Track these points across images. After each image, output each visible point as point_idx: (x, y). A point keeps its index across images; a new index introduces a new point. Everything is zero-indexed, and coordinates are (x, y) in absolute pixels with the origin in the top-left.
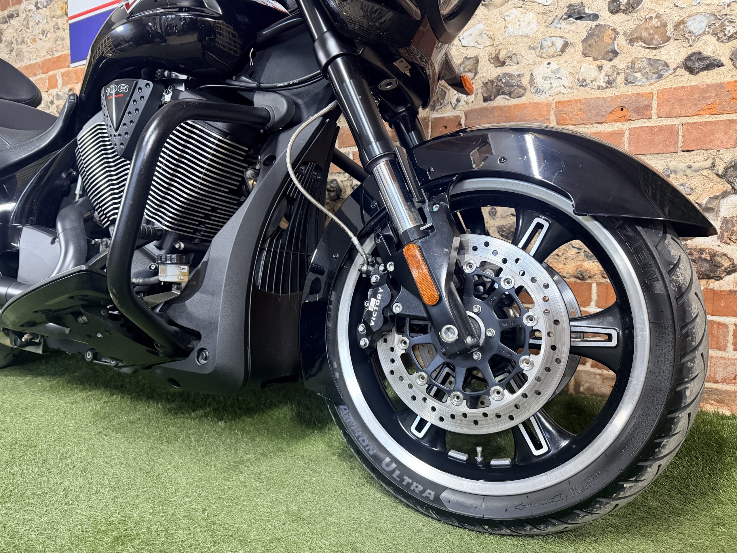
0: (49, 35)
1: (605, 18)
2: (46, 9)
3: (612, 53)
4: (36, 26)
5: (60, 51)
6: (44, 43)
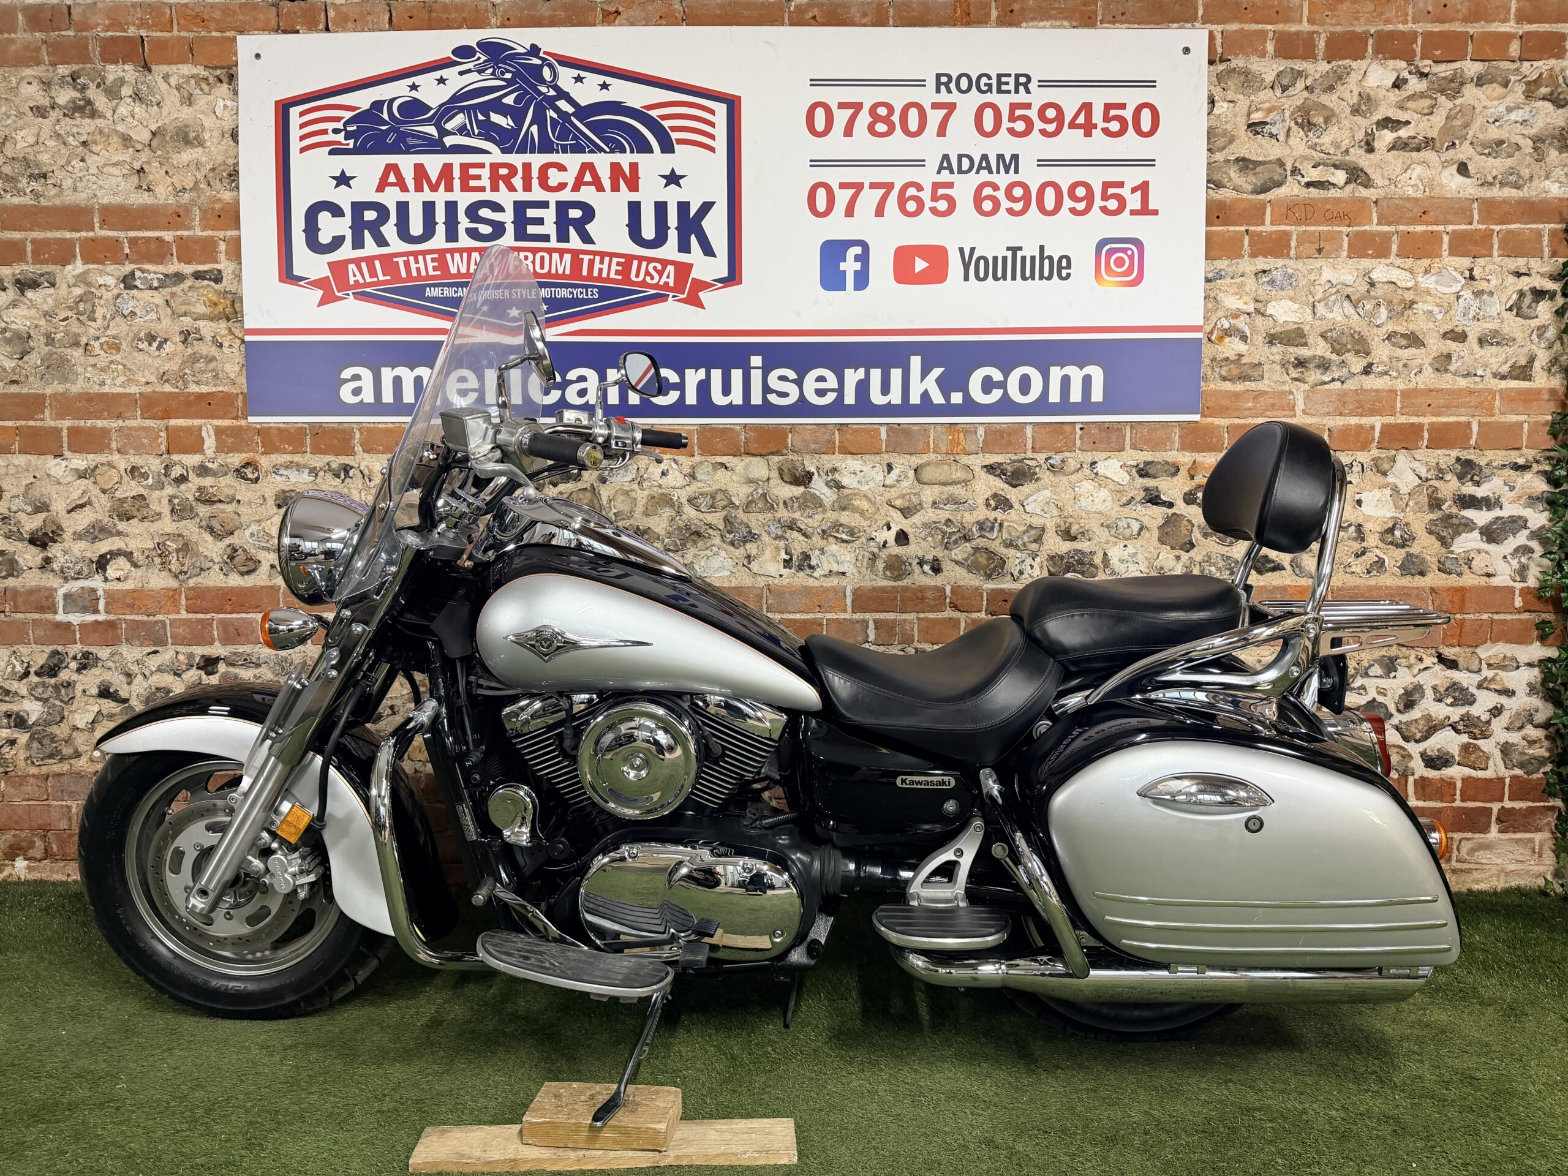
0: (168, 347)
1: (1181, 507)
2: (155, 293)
3: (1190, 546)
4: (118, 319)
5: (207, 383)
6: (150, 360)
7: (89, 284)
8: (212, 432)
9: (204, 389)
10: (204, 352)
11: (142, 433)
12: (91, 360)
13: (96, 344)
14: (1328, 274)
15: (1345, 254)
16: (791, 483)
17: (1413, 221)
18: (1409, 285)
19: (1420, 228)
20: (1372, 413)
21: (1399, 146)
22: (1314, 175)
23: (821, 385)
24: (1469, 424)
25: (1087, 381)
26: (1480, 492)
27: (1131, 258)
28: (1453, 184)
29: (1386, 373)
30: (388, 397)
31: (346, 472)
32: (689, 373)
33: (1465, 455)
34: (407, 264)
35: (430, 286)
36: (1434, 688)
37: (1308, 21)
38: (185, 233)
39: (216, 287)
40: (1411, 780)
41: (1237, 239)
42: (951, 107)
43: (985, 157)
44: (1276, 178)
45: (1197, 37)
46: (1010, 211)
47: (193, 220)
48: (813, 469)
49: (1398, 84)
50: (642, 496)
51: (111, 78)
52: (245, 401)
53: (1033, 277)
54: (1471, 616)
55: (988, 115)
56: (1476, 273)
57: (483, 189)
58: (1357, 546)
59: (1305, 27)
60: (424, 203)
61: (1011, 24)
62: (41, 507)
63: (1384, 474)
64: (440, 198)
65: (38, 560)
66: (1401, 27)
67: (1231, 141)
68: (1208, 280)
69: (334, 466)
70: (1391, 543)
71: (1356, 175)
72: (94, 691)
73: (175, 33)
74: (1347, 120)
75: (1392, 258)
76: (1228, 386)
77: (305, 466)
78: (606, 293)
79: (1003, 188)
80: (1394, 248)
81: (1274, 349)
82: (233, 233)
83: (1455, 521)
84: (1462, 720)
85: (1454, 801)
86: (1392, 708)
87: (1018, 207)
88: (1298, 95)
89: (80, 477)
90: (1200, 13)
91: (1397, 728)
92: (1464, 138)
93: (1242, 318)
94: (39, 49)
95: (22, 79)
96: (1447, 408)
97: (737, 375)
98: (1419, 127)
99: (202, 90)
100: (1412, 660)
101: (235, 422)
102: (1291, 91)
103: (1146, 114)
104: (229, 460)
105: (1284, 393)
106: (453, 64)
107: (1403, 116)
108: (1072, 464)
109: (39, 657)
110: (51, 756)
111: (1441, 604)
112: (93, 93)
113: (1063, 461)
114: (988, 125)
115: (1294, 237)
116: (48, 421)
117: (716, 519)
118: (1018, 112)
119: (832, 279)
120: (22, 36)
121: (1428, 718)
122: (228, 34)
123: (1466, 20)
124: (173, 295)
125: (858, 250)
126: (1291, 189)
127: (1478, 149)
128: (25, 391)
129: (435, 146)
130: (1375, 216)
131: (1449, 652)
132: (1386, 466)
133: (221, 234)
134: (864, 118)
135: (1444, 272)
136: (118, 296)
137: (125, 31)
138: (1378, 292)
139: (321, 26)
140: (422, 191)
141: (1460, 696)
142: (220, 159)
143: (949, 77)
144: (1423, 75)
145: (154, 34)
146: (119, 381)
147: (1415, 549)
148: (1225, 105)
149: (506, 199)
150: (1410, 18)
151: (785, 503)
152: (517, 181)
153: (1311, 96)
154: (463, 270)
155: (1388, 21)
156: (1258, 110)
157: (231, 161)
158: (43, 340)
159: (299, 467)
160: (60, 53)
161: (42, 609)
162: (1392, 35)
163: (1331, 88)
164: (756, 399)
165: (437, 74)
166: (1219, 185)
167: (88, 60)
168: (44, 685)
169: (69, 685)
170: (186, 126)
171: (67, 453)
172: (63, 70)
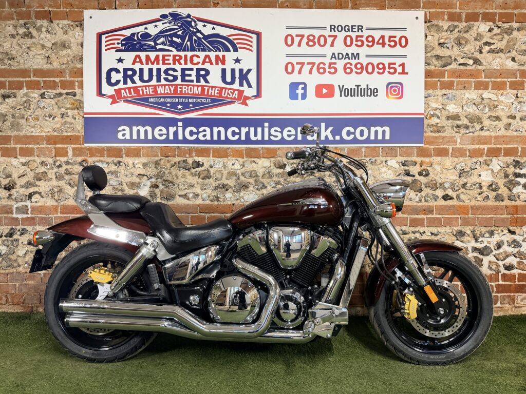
1: (417, 177)
2: (52, 100)
3: (421, 191)
4: (39, 109)
5: (70, 132)
6: (49, 124)
7: (28, 97)
8: (71, 150)
9: (69, 134)
10: (69, 121)
11: (46, 149)
12: (28, 124)
13: (30, 118)
14: (467, 95)
15: (473, 88)
16: (278, 168)
17: (497, 77)
18: (496, 99)
19: (499, 80)
20: (484, 144)
21: (490, 51)
22: (462, 61)
23: (289, 133)
24: (518, 148)
25: (384, 132)
26: (522, 172)
27: (399, 89)
28: (510, 64)
29: (488, 130)
30: (135, 137)
31: (119, 164)
32: (243, 129)
33: (516, 159)
34: (142, 90)
35: (151, 98)
36: (507, 241)
37: (459, 8)
38: (63, 79)
39: (74, 98)
40: (500, 274)
41: (436, 83)
42: (335, 37)
43: (347, 54)
44: (449, 62)
45: (421, 14)
46: (356, 73)
47: (67, 74)
48: (286, 163)
49: (490, 30)
50: (225, 172)
51: (38, 25)
52: (83, 138)
53: (364, 96)
54: (520, 216)
55: (348, 39)
56: (519, 95)
57: (170, 64)
58: (479, 191)
59: (458, 10)
60: (149, 69)
61: (356, 9)
62: (9, 176)
63: (488, 165)
64: (155, 67)
65: (7, 195)
66: (491, 11)
67: (433, 49)
68: (425, 97)
69: (115, 161)
70: (491, 190)
71: (477, 61)
72: (26, 243)
73: (62, 9)
74: (473, 43)
75: (490, 89)
76: (433, 134)
77: (104, 162)
78: (213, 101)
79: (354, 64)
80: (490, 87)
81: (449, 122)
82: (80, 79)
83: (514, 182)
84: (517, 253)
85: (515, 282)
86: (493, 249)
87: (359, 71)
88: (455, 34)
89: (23, 165)
90: (422, 5)
91: (495, 256)
92: (513, 49)
93: (438, 110)
94: (13, 14)
95: (7, 25)
96: (510, 143)
97: (259, 129)
98: (498, 45)
99: (71, 29)
100: (500, 231)
101: (80, 146)
102: (453, 33)
103: (403, 40)
104: (77, 159)
105: (452, 137)
106: (161, 20)
107: (492, 41)
108: (379, 161)
109: (6, 230)
110: (9, 266)
111: (509, 211)
112: (32, 30)
113: (375, 160)
114: (348, 43)
115: (456, 82)
116: (12, 145)
117: (252, 180)
118: (359, 39)
119: (293, 96)
120: (7, 10)
121: (505, 252)
122: (81, 10)
123: (513, 9)
124: (58, 101)
125: (303, 86)
126: (454, 66)
127: (518, 53)
128: (4, 134)
129: (153, 49)
130: (483, 75)
131: (512, 229)
132: (489, 163)
133: (76, 79)
134: (305, 40)
135: (508, 95)
136: (39, 101)
137: (44, 8)
138: (485, 102)
139: (114, 7)
140: (148, 64)
141: (517, 244)
142: (76, 53)
143: (335, 26)
144: (499, 27)
145: (54, 10)
146: (38, 131)
147: (500, 192)
148: (431, 37)
149: (178, 67)
150: (494, 8)
151: (276, 175)
152: (182, 61)
153: (461, 35)
154: (163, 92)
155: (486, 9)
156: (442, 39)
157: (81, 54)
158: (11, 116)
159: (102, 162)
160: (20, 16)
161: (7, 213)
162: (488, 13)
163: (467, 31)
164: (266, 138)
165: (155, 24)
166: (429, 64)
167: (31, 18)
168: (7, 240)
169: (17, 240)
170: (65, 42)
171: (19, 157)
172: (21, 22)
